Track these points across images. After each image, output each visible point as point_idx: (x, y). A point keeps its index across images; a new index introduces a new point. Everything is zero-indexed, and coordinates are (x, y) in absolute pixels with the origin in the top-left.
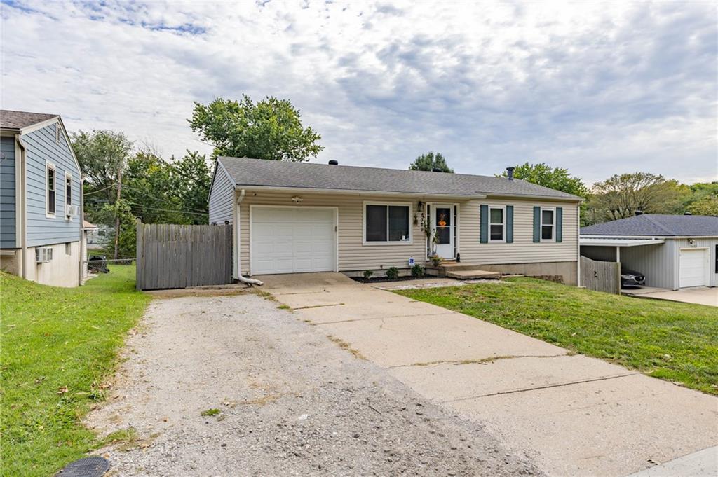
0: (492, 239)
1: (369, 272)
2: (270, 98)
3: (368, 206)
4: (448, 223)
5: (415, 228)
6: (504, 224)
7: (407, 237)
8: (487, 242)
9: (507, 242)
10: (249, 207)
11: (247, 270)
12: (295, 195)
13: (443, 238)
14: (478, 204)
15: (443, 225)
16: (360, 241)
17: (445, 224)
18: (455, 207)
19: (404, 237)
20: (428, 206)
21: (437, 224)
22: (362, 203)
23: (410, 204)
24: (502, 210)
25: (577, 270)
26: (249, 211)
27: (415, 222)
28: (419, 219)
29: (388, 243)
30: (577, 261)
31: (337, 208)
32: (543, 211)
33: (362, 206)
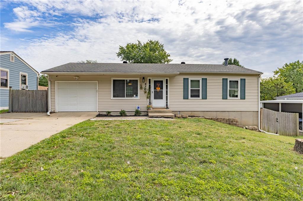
0: (191, 97)
1: (109, 112)
2: (149, 40)
3: (114, 81)
4: (162, 88)
5: (141, 91)
6: (201, 89)
7: (137, 95)
8: (188, 99)
9: (203, 99)
10: (55, 82)
11: (54, 109)
12: (76, 76)
13: (158, 96)
14: (182, 78)
15: (158, 89)
16: (110, 97)
17: (159, 88)
18: (167, 80)
19: (135, 96)
20: (150, 80)
21: (155, 89)
22: (111, 79)
23: (138, 79)
24: (199, 81)
25: (258, 117)
26: (55, 84)
27: (141, 88)
28: (144, 86)
29: (126, 98)
30: (258, 111)
31: (97, 81)
32: (230, 81)
33: (111, 80)
